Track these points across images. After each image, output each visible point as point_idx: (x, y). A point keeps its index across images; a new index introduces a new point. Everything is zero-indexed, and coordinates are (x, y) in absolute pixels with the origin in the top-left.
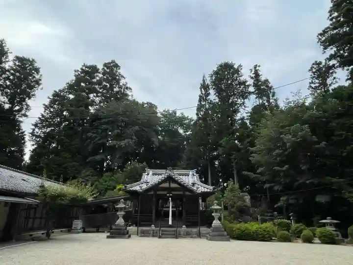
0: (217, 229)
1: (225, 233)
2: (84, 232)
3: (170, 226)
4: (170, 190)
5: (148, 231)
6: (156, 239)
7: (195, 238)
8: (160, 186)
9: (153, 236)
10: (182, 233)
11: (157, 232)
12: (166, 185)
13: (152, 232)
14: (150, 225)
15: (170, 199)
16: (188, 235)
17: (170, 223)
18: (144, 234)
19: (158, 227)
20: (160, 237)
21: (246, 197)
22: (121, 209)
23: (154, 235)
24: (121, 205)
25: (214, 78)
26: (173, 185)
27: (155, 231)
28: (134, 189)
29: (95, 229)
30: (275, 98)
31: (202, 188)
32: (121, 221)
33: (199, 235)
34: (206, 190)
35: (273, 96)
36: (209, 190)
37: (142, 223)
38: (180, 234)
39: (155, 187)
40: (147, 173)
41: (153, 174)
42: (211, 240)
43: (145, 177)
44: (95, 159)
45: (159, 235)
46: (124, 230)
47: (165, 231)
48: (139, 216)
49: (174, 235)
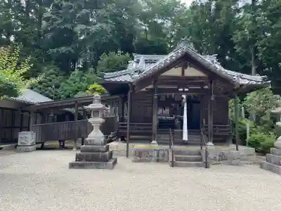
2: (43, 148)
3: (185, 143)
5: (147, 151)
6: (165, 168)
8: (163, 74)
9: (158, 161)
11: (164, 155)
12: (176, 72)
13: (155, 154)
14: (150, 141)
15: (184, 96)
18: (141, 157)
20: (173, 165)
23: (161, 158)
26: (191, 72)
27: (161, 152)
28: (117, 79)
29: (57, 143)
39: (154, 77)
40: (135, 60)
41: (147, 62)
43: (132, 66)
44: (58, 52)
45: (172, 162)
46: (103, 152)
47: (179, 152)
48: (128, 126)
49: (200, 160)
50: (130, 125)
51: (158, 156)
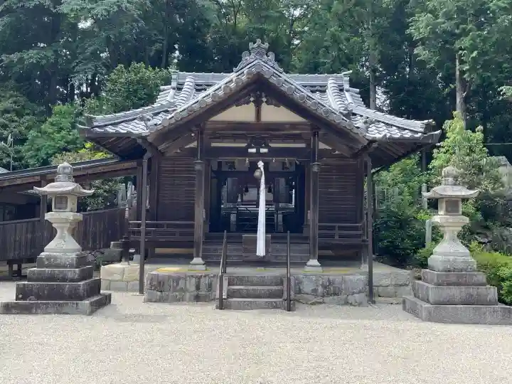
0: (454, 277)
1: (492, 292)
3: (261, 262)
4: (259, 133)
6: (208, 311)
7: (360, 304)
8: (220, 116)
9: (197, 298)
10: (307, 287)
11: (210, 286)
13: (191, 285)
15: (261, 164)
16: (330, 293)
17: (261, 250)
18: (162, 291)
19: (217, 264)
20: (222, 306)
21: (501, 169)
22: (62, 198)
23: (202, 293)
24: (62, 185)
26: (274, 114)
27: (204, 282)
28: (122, 129)
34: (397, 134)
36: (408, 135)
37: (158, 250)
38: (300, 292)
40: (174, 84)
41: (198, 88)
42: (431, 318)
43: (167, 96)
45: (221, 299)
46: (72, 280)
47: (241, 280)
48: (143, 227)
50: (147, 225)
51: (198, 288)
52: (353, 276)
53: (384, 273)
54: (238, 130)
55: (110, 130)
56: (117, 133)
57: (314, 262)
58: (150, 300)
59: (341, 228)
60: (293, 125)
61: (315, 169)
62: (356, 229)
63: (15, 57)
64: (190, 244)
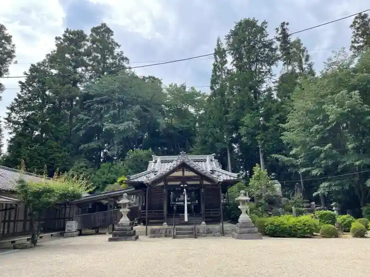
0: (245, 225)
1: (256, 229)
2: (80, 234)
3: (186, 224)
4: (184, 179)
5: (159, 230)
7: (219, 236)
8: (171, 175)
9: (166, 236)
10: (201, 231)
11: (170, 232)
12: (179, 174)
13: (164, 232)
14: (161, 223)
15: (185, 190)
16: (209, 233)
17: (186, 219)
18: (155, 234)
19: (172, 225)
20: (174, 237)
21: (276, 185)
22: (125, 205)
23: (167, 234)
24: (124, 201)
25: (231, 40)
26: (188, 173)
27: (168, 230)
30: (309, 62)
31: (224, 176)
32: (125, 220)
33: (223, 233)
34: (229, 178)
35: (307, 60)
36: (232, 178)
37: (150, 221)
38: (198, 233)
39: (165, 178)
40: (154, 161)
41: (162, 162)
42: (238, 238)
43: (151, 166)
44: (89, 146)
45: (174, 235)
46: (129, 230)
47: (180, 229)
48: (147, 213)
49: (192, 233)
50: (149, 212)
51: (166, 232)
52: (217, 227)
53: (228, 226)
54: (177, 179)
55: (136, 180)
56: (138, 181)
57: (204, 223)
58: (151, 237)
59: (213, 211)
60: (195, 176)
61: (203, 191)
62: (218, 211)
63: (86, 145)
64: (162, 218)
